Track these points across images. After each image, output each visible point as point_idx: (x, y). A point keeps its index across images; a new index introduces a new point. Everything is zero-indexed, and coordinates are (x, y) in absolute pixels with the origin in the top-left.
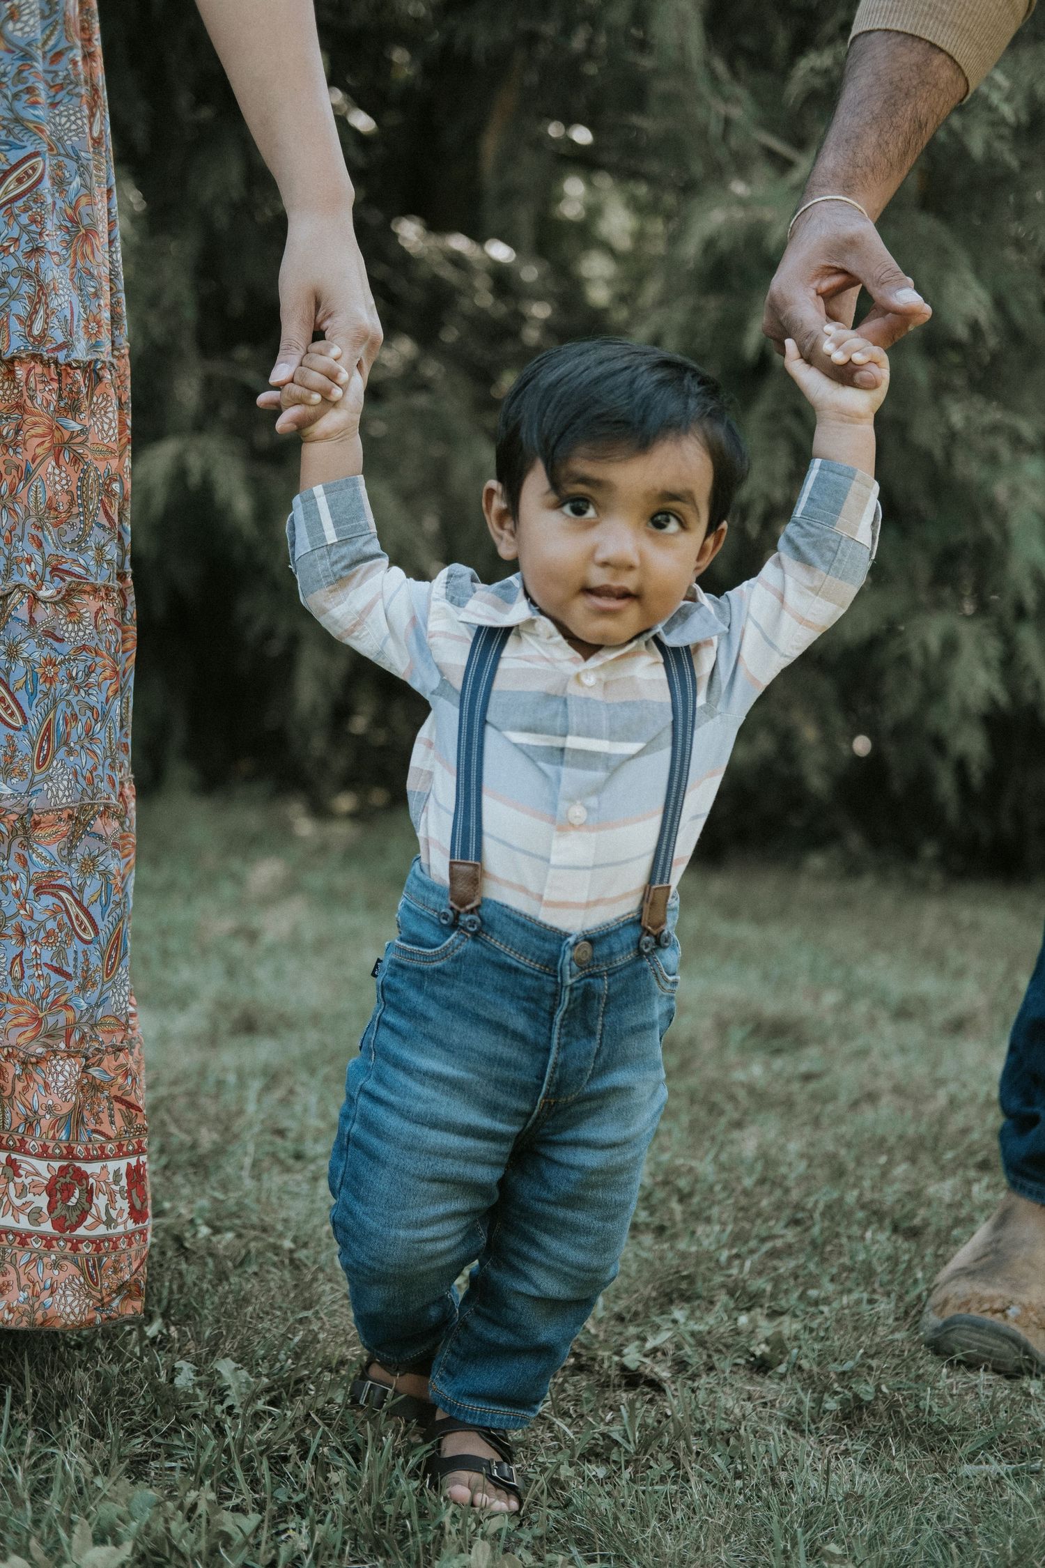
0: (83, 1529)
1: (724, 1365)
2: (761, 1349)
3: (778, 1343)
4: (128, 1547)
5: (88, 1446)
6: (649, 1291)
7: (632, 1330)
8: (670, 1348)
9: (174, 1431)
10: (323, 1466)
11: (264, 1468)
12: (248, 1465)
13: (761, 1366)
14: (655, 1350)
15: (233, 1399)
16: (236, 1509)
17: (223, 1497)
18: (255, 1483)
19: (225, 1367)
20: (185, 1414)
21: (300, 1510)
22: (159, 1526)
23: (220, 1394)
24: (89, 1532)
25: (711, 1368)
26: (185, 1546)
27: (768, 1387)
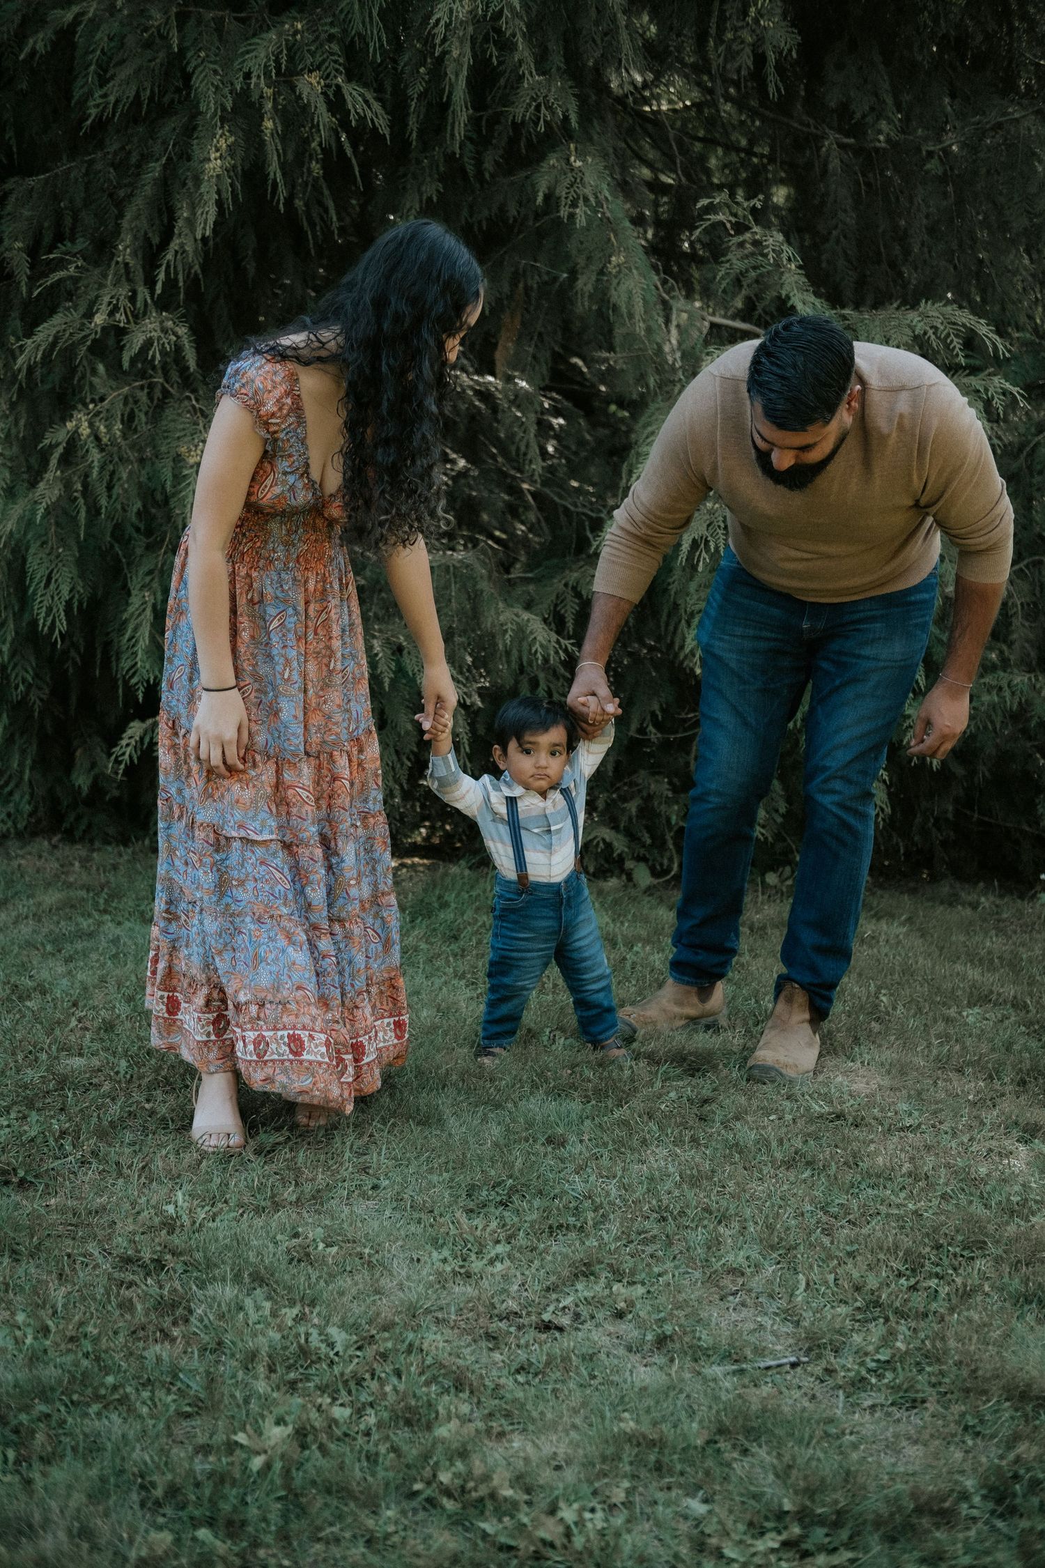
0: (270, 1420)
1: (600, 1316)
2: (622, 1305)
3: (631, 1304)
4: (290, 1427)
5: (268, 1378)
6: (566, 1273)
7: (554, 1296)
8: (573, 1307)
9: (310, 1366)
10: (382, 1382)
11: (352, 1385)
12: (346, 1383)
13: (620, 1315)
14: (564, 1308)
15: (339, 1348)
16: (342, 1405)
17: (334, 1399)
18: (350, 1393)
19: (333, 1331)
20: (314, 1358)
21: (371, 1405)
22: (304, 1417)
23: (331, 1345)
24: (273, 1421)
25: (593, 1317)
26: (317, 1424)
27: (623, 1327)
